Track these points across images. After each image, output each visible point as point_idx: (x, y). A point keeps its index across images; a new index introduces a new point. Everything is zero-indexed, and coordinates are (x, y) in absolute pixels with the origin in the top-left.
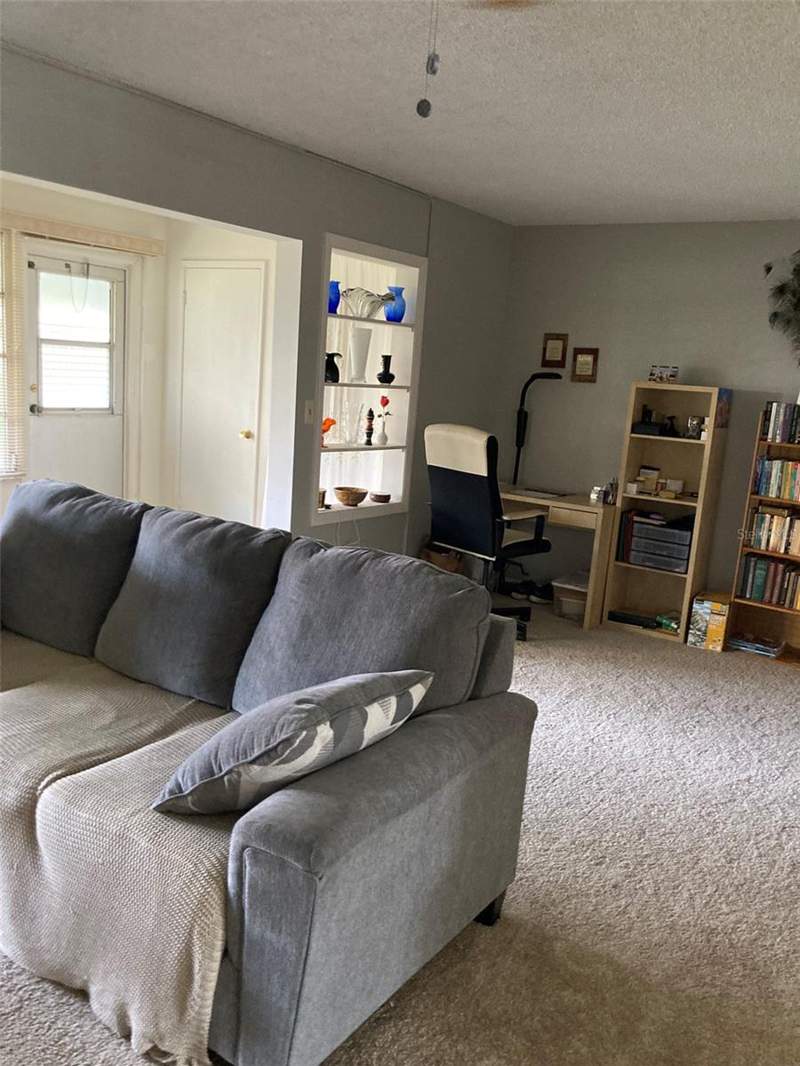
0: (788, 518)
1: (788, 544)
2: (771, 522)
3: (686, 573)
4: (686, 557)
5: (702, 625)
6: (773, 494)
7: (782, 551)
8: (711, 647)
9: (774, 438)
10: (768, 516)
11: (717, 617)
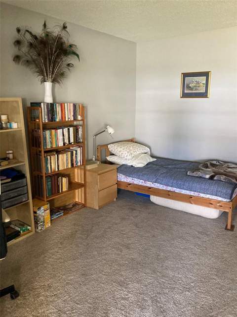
0: (56, 155)
1: (58, 166)
2: (50, 159)
3: (28, 199)
4: (26, 192)
5: (42, 219)
6: (49, 147)
7: (57, 170)
8: (47, 226)
9: (45, 121)
10: (49, 157)
11: (46, 212)
